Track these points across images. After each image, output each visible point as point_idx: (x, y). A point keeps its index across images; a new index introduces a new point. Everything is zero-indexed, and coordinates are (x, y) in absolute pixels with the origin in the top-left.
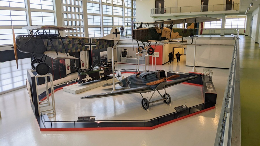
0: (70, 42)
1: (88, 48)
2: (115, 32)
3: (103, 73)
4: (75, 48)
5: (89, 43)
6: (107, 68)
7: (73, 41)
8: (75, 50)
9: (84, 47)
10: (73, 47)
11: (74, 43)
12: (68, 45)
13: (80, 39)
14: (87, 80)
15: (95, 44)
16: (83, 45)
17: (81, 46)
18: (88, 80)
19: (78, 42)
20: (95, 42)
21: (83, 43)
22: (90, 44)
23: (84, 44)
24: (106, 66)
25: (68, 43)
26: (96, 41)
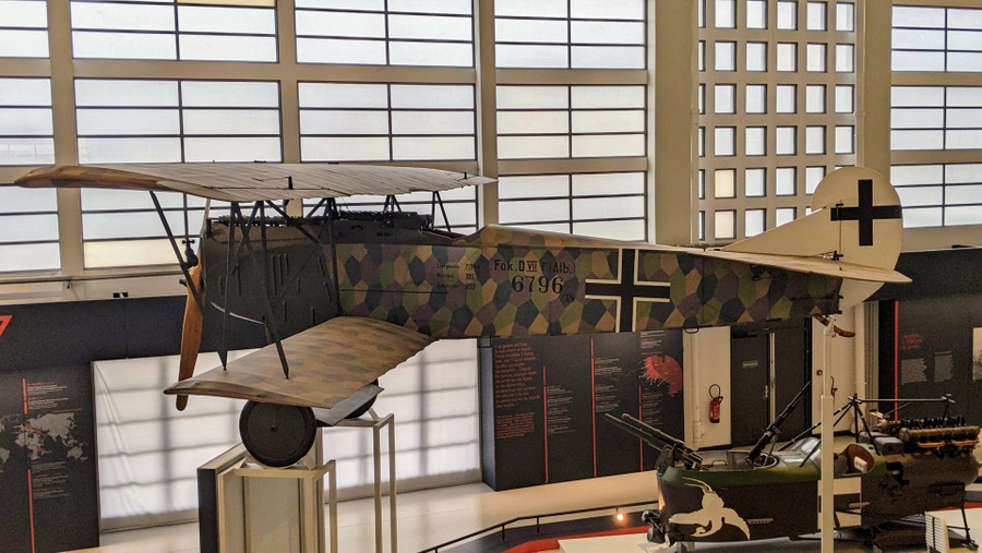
0: (481, 268)
1: (607, 316)
2: (856, 204)
3: (853, 498)
4: (515, 309)
5: (619, 282)
6: (891, 466)
7: (503, 261)
8: (511, 326)
9: (576, 308)
10: (500, 300)
11: (511, 275)
12: (472, 286)
13: (555, 253)
14: (708, 528)
15: (664, 292)
16: (567, 296)
17: (555, 296)
18: (717, 527)
19: (539, 273)
20: (661, 276)
21: (575, 279)
22: (627, 291)
23: (583, 288)
24: (889, 449)
25: (469, 276)
26: (672, 267)
